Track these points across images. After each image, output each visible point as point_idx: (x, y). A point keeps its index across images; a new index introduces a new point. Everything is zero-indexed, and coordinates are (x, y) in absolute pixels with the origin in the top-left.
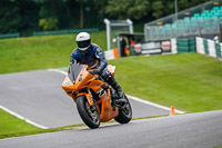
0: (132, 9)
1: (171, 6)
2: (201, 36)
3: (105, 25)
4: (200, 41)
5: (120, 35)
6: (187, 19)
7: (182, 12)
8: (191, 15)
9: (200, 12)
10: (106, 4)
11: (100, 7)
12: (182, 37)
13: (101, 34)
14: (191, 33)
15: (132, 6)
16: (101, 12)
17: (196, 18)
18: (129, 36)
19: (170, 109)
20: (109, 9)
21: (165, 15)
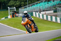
0: (15, 4)
1: (26, 3)
2: (35, 12)
3: (8, 9)
4: (34, 13)
5: (12, 11)
6: (30, 7)
7: (29, 5)
8: (32, 6)
9: (34, 5)
10: (8, 3)
11: (7, 4)
12: (29, 12)
13: (7, 11)
14: (32, 11)
15: (15, 3)
16: (7, 5)
17: (33, 6)
18: (15, 12)
19: (26, 32)
20: (9, 4)
21: (24, 6)
